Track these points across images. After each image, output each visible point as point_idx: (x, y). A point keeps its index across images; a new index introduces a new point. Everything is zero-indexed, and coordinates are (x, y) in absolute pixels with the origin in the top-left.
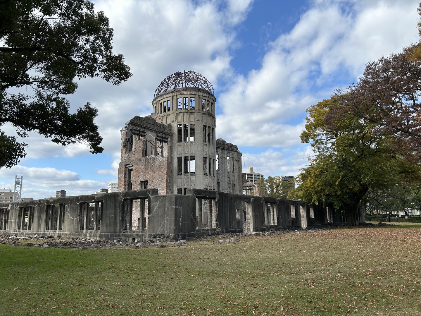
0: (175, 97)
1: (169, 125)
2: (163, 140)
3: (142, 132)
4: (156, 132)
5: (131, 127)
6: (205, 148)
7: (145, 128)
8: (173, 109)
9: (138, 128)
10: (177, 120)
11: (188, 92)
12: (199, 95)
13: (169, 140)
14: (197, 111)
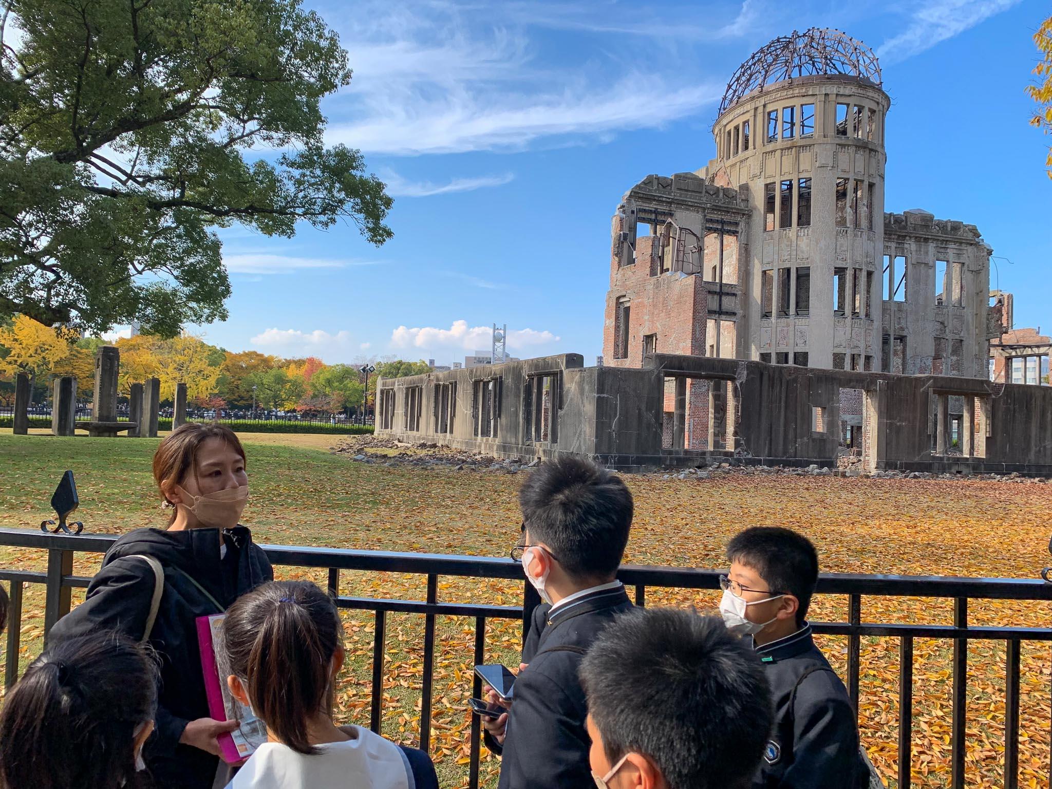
0: (761, 110)
1: (745, 188)
2: (723, 229)
3: (664, 214)
4: (704, 209)
5: (635, 205)
6: (841, 240)
7: (670, 203)
8: (754, 145)
9: (653, 206)
10: (763, 173)
11: (795, 92)
12: (827, 95)
13: (742, 225)
14: (820, 142)
